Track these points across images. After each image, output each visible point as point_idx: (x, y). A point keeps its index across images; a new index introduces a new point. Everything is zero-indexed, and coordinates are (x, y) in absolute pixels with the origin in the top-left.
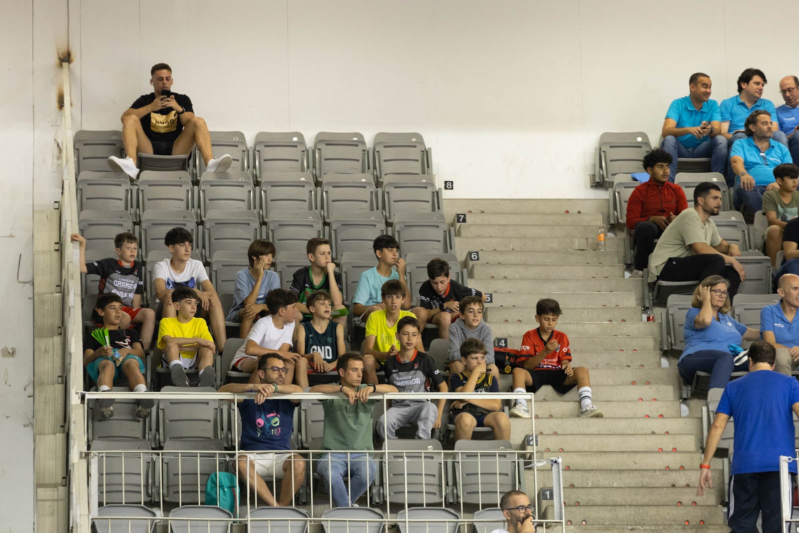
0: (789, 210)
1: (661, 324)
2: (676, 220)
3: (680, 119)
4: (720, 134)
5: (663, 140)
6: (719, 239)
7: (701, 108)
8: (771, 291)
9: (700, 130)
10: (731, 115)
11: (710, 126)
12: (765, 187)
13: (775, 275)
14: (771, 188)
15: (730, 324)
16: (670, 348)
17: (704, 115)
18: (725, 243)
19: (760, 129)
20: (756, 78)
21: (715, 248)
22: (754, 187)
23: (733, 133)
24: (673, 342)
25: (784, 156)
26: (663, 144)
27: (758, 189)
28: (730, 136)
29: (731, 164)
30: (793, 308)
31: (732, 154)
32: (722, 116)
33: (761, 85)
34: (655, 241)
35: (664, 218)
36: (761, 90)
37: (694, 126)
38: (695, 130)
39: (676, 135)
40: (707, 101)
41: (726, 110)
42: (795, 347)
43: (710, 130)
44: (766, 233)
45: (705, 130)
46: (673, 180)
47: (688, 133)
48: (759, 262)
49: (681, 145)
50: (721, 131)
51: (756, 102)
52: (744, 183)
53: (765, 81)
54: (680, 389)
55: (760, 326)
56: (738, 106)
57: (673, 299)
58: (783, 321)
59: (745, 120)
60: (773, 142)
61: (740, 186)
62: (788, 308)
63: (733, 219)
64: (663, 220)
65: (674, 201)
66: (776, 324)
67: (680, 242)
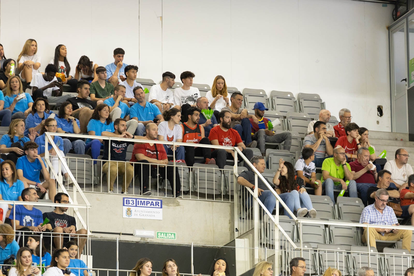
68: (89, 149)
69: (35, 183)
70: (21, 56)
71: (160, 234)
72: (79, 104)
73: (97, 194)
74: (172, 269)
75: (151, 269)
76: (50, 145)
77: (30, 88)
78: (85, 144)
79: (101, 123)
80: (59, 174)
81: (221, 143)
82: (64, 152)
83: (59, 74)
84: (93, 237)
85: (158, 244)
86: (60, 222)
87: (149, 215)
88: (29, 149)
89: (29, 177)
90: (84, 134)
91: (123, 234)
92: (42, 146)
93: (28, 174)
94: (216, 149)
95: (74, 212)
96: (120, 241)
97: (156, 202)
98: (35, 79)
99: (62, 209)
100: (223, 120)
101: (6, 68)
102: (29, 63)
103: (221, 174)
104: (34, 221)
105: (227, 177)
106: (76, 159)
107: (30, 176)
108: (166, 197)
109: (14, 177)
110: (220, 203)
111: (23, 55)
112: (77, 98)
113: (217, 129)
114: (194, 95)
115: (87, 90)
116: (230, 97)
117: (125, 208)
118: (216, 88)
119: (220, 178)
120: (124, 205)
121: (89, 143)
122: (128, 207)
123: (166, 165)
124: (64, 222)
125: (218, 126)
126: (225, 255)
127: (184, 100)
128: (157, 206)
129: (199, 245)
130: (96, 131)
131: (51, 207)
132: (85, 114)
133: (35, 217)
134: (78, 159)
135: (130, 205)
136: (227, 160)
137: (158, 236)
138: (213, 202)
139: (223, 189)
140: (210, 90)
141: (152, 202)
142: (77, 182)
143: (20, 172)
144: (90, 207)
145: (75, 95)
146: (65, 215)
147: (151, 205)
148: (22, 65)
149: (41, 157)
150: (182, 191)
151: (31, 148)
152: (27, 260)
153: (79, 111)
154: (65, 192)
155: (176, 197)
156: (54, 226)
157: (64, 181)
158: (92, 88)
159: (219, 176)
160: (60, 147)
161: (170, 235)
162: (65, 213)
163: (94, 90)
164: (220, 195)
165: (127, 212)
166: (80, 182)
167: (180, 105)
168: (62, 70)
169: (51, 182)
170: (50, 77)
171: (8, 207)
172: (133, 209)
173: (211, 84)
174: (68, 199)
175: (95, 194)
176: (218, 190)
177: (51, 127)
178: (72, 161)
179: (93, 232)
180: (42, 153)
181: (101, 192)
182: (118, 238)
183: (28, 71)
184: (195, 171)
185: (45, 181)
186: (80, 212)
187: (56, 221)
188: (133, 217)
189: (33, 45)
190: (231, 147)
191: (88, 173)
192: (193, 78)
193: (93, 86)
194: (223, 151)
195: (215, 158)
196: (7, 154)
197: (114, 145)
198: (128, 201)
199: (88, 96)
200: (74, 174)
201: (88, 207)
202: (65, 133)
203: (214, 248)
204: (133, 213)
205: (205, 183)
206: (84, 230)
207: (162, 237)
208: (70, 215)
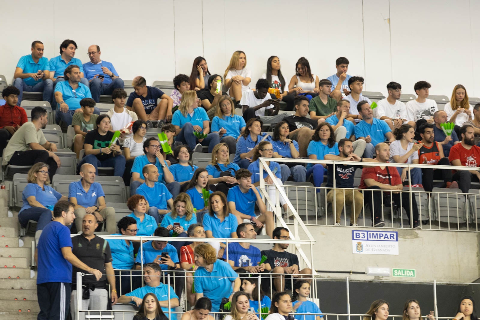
0: (88, 125)
1: (9, 191)
2: (20, 129)
3: (25, 68)
4: (49, 78)
5: (14, 80)
6: (45, 141)
7: (38, 62)
8: (76, 173)
9: (37, 75)
10: (56, 67)
11: (43, 73)
12: (74, 111)
13: (78, 164)
14: (78, 111)
15: (51, 192)
16: (14, 206)
17: (40, 66)
18: (49, 143)
19: (73, 77)
20: (71, 45)
21: (43, 146)
22: (68, 111)
23: (56, 78)
24: (16, 202)
25: (86, 93)
26: (14, 83)
27: (70, 112)
28: (55, 79)
29: (54, 96)
30: (89, 184)
31: (56, 90)
32: (50, 68)
33: (74, 49)
34: (8, 141)
35: (13, 127)
36: (74, 53)
37: (34, 72)
38: (34, 75)
39: (22, 78)
40: (42, 58)
41: (53, 65)
42: (89, 207)
43: (43, 75)
44: (74, 138)
45: (40, 75)
46: (20, 105)
47: (29, 77)
48: (70, 156)
49: (25, 83)
50: (49, 77)
51: (71, 60)
52: (62, 108)
53: (76, 47)
54: (19, 230)
55: (68, 194)
56: (60, 62)
57: (17, 176)
58: (82, 191)
59: (64, 71)
60: (80, 84)
61: (59, 110)
62: (85, 184)
63: (55, 129)
64: (12, 128)
65: (19, 117)
66: (78, 193)
67: (23, 142)
68: (310, 176)
69: (250, 217)
70: (228, 71)
71: (397, 271)
72: (297, 124)
73: (321, 227)
74: (416, 311)
75: (388, 312)
76: (265, 172)
77: (240, 107)
78: (306, 170)
79: (323, 145)
80: (277, 205)
81: (463, 163)
82: (282, 180)
83: (272, 90)
84: (319, 277)
85: (394, 283)
86: (280, 261)
87: (383, 250)
88: (242, 178)
89: (242, 210)
90: (303, 159)
91: (353, 273)
92: (256, 174)
93: (241, 207)
94: (458, 170)
95: (296, 249)
96: (351, 280)
97: (391, 235)
98: (245, 97)
99: (283, 246)
100: (465, 137)
101: (211, 85)
102: (238, 79)
103: (466, 199)
104: (252, 261)
105: (472, 202)
106: (296, 187)
107: (244, 209)
108: (402, 228)
109: (226, 210)
110: (465, 233)
111: (230, 70)
112: (294, 117)
113: (458, 147)
114: (430, 108)
115: (305, 108)
116: (473, 109)
117: (355, 243)
118: (456, 100)
119: (464, 203)
120: (353, 239)
121: (311, 168)
122: (358, 241)
123: (401, 192)
124: (285, 261)
125: (459, 144)
126: (473, 293)
127: (419, 114)
128: (392, 239)
129: (442, 283)
130: (318, 154)
131: (269, 244)
132: (304, 135)
133: (253, 256)
134: (298, 187)
135: (361, 238)
136: (472, 183)
137: (395, 274)
138: (457, 232)
139: (468, 216)
140: (448, 102)
141: (386, 234)
142: (298, 214)
143: (232, 204)
144: (314, 243)
145: (292, 113)
146: (285, 252)
147: (384, 238)
148: (230, 81)
149: (256, 186)
150: (420, 221)
151: (244, 176)
152: (244, 307)
153: (297, 132)
154: (285, 226)
155: (414, 228)
156: (273, 266)
157: (284, 213)
158: (313, 104)
159: (464, 202)
160: (277, 174)
161: (409, 272)
162: (285, 250)
163: (314, 107)
164: (465, 224)
165: (358, 246)
166: (301, 214)
167: (415, 120)
168: (277, 86)
169: (268, 215)
170: (262, 94)
171: (220, 246)
172: (364, 243)
173: (450, 95)
174: (289, 234)
175: (319, 227)
176: (462, 218)
177: (266, 151)
178: (291, 190)
179: (319, 272)
180: (256, 181)
181: (327, 225)
182: (348, 278)
183: (237, 87)
184: (434, 196)
185: (261, 214)
186: (302, 249)
187: (275, 260)
188: (364, 252)
189: (241, 58)
190: (476, 167)
191: (311, 203)
192: (429, 89)
193: (313, 101)
194: (467, 172)
195: (458, 181)
196: (216, 185)
197: (339, 170)
198: (358, 234)
199: (308, 114)
200: (294, 205)
201: (312, 243)
202: (283, 158)
203: (460, 285)
204: (364, 247)
205: (447, 210)
206: (309, 269)
207: (400, 275)
208: (291, 252)
